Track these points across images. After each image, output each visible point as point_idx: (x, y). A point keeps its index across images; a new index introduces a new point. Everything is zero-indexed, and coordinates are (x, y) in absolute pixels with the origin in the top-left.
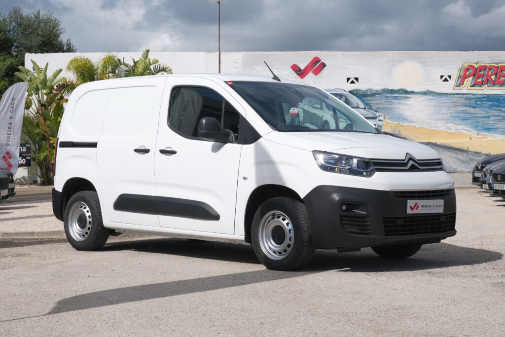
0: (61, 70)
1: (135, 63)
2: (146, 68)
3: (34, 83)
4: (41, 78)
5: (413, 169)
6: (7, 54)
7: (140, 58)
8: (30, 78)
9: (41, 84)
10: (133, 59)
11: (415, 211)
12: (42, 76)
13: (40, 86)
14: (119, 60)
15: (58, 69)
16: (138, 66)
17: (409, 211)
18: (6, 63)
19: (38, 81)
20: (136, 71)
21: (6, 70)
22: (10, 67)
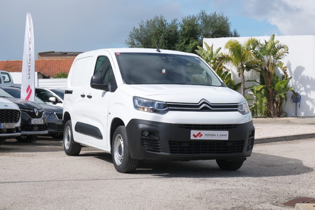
0: (220, 48)
1: (266, 43)
2: (272, 46)
3: (206, 56)
4: (209, 53)
5: (205, 109)
6: (194, 39)
7: (269, 40)
8: (204, 53)
9: (209, 57)
10: (265, 41)
11: (198, 138)
12: (210, 52)
13: (209, 58)
14: (257, 41)
15: (219, 47)
16: (268, 45)
17: (192, 138)
18: (193, 44)
19: (207, 55)
20: (266, 48)
21: (192, 48)
22: (194, 47)
